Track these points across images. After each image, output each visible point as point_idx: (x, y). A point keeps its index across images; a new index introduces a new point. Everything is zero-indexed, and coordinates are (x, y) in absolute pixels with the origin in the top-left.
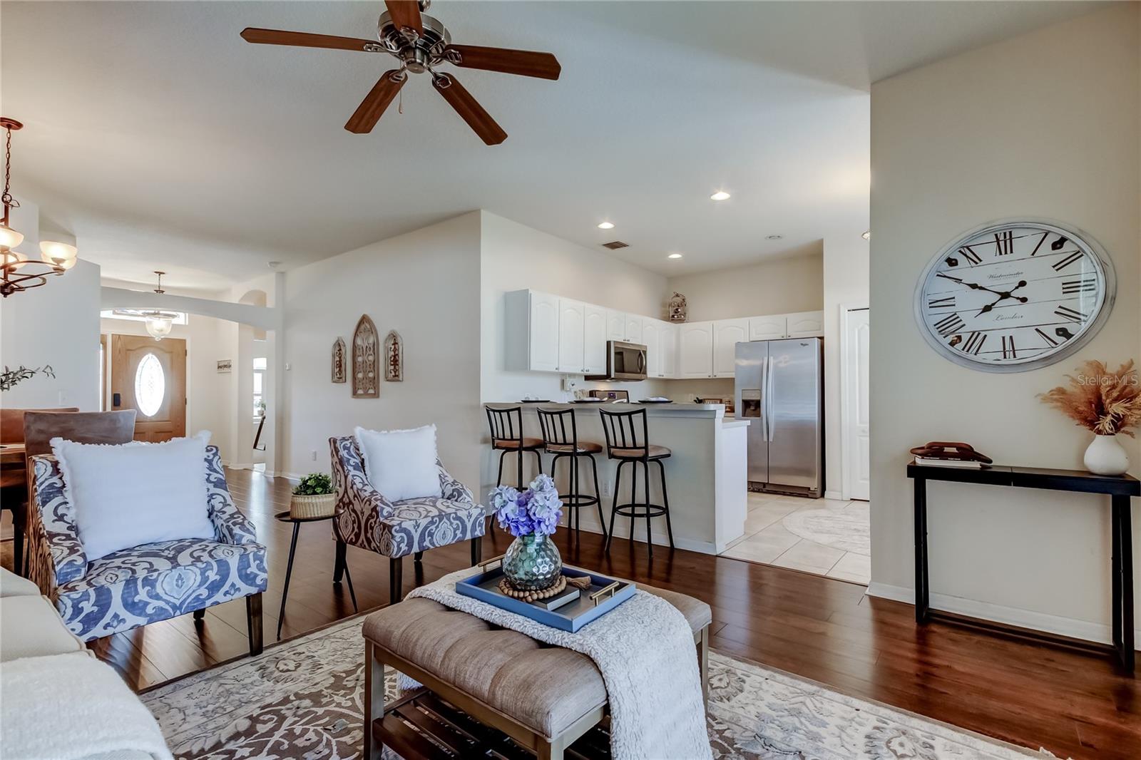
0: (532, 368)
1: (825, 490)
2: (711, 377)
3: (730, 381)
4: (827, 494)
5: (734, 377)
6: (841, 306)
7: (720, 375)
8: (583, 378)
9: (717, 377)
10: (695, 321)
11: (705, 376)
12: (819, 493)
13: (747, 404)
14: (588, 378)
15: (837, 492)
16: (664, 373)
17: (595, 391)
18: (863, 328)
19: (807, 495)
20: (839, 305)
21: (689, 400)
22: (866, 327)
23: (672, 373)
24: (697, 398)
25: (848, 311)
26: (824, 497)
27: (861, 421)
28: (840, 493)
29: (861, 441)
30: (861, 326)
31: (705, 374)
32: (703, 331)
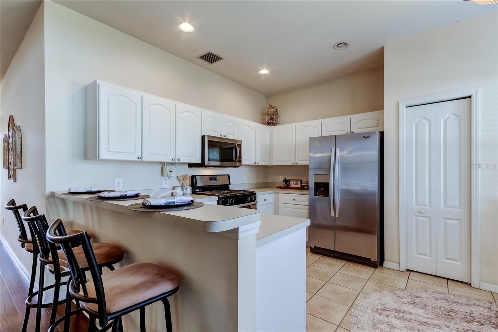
0: (102, 157)
1: (384, 260)
2: (294, 164)
3: (306, 167)
4: (386, 264)
5: (308, 164)
6: (400, 103)
7: (300, 163)
8: (187, 166)
9: (298, 164)
10: (285, 124)
11: (289, 163)
12: (378, 263)
13: (318, 186)
14: (191, 165)
15: (395, 262)
16: (259, 161)
17: (196, 176)
18: (420, 121)
19: (369, 264)
20: (398, 103)
21: (280, 180)
22: (424, 120)
23: (267, 161)
24: (285, 179)
25: (406, 107)
26: (383, 266)
27: (417, 203)
28: (398, 264)
29: (417, 221)
30: (418, 120)
31: (290, 162)
32: (288, 130)
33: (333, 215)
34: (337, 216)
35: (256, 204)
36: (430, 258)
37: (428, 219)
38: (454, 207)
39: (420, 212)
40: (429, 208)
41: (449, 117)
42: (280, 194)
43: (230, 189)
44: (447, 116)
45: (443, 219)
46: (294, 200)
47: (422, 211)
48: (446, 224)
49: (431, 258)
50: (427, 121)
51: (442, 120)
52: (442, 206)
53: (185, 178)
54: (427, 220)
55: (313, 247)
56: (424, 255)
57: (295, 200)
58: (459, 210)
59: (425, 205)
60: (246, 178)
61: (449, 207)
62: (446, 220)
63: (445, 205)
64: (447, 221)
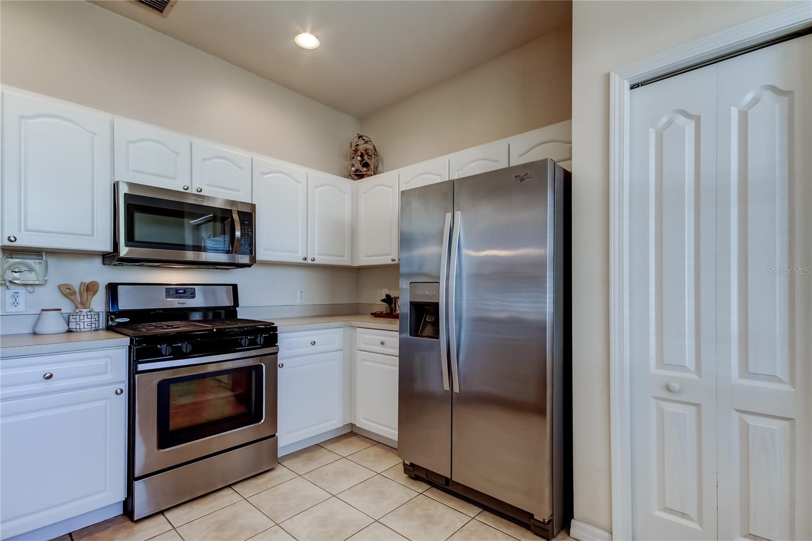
1: (571, 518)
2: (396, 262)
4: (576, 529)
6: (612, 76)
10: (379, 174)
12: (555, 527)
13: (416, 311)
15: (598, 527)
16: (319, 254)
17: (117, 285)
18: (670, 123)
19: (530, 526)
20: (607, 77)
21: (375, 298)
22: (680, 120)
23: (343, 256)
24: (388, 296)
25: (632, 88)
26: (569, 534)
27: (661, 363)
28: (607, 535)
29: (661, 413)
30: (664, 120)
31: (387, 257)
32: (386, 186)
33: (447, 387)
34: (456, 389)
35: (276, 353)
36: (695, 526)
37: (693, 408)
38: (772, 378)
39: (668, 389)
40: (695, 377)
41: (756, 101)
42: (358, 329)
43: (238, 318)
44: (749, 97)
45: (736, 415)
46: (382, 343)
47: (676, 386)
48: (745, 429)
49: (701, 526)
50: (688, 120)
51: (734, 112)
52: (735, 371)
53: (87, 291)
54: (690, 411)
55: (409, 464)
56: (682, 517)
57: (386, 344)
58: (787, 388)
59: (683, 368)
60: (298, 293)
61: (755, 376)
62: (747, 418)
63: (745, 371)
64: (752, 421)
